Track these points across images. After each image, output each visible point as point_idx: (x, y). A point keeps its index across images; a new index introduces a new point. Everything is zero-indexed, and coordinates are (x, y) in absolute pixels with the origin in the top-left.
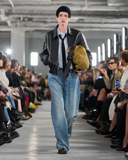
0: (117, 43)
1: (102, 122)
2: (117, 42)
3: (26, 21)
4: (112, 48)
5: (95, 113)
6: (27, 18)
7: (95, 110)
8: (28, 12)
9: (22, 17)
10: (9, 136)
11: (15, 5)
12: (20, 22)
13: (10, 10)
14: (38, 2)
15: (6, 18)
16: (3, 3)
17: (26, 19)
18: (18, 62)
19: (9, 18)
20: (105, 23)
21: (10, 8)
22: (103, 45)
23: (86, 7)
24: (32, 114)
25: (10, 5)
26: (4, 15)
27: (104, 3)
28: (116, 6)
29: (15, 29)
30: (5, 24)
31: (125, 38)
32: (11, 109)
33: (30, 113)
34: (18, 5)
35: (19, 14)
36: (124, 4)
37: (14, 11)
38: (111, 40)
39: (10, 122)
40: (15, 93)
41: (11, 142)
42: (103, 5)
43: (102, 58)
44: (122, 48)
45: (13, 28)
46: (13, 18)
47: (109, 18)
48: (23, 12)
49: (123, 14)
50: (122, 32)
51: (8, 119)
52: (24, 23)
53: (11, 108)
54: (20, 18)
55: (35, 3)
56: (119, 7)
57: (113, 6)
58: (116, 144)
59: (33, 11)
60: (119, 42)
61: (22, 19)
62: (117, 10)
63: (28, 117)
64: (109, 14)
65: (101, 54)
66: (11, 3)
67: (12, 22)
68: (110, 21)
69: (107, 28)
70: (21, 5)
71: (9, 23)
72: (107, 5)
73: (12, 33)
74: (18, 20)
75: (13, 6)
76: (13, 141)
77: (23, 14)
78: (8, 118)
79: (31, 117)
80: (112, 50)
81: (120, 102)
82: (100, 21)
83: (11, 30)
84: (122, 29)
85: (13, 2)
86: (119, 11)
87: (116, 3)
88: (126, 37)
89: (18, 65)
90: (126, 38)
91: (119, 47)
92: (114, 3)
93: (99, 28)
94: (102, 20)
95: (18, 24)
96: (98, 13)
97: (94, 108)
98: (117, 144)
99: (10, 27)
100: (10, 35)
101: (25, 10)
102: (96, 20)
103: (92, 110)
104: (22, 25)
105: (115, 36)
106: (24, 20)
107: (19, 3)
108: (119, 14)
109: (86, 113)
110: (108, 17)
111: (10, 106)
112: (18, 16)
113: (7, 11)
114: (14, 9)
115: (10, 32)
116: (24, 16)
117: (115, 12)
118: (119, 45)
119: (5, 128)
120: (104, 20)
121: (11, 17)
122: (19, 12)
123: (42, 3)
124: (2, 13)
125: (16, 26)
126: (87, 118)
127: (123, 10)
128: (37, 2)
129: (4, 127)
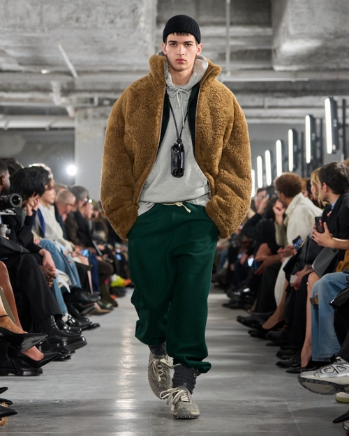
0: (295, 149)
1: (260, 314)
2: (296, 147)
3: (106, 106)
4: (285, 160)
5: (247, 296)
6: (108, 99)
7: (246, 290)
8: (109, 87)
9: (96, 97)
10: (65, 345)
11: (79, 73)
12: (94, 107)
13: (72, 84)
14: (128, 65)
15: (64, 100)
16: (55, 69)
17: (106, 102)
18: (88, 192)
19: (71, 100)
20: (270, 107)
21: (69, 78)
22: (267, 153)
23: (229, 74)
24: (118, 300)
25: (69, 73)
26: (59, 94)
27: (267, 66)
28: (290, 72)
29: (84, 122)
30: (62, 112)
31: (311, 137)
32: (71, 290)
33: (113, 297)
34: (86, 72)
35: (90, 91)
36: (308, 66)
37: (79, 86)
38: (282, 142)
39: (69, 317)
40: (80, 259)
41: (69, 358)
42: (264, 69)
43: (264, 180)
44: (305, 159)
45: (79, 121)
46: (79, 99)
47: (278, 97)
48: (98, 87)
49: (308, 87)
50: (303, 126)
51: (62, 311)
52: (102, 110)
53: (70, 287)
54: (92, 100)
55: (122, 68)
56: (296, 73)
57: (285, 71)
58: (288, 358)
59: (119, 83)
60: (300, 147)
61: (96, 101)
62: (293, 80)
63: (109, 306)
64: (278, 87)
65: (264, 172)
66: (71, 67)
67: (76, 109)
68: (281, 102)
69: (276, 117)
70: (92, 72)
71: (70, 110)
72: (271, 69)
73: (76, 132)
74: (89, 105)
75: (75, 74)
76: (73, 356)
77: (99, 91)
78: (64, 308)
79: (116, 305)
80: (286, 164)
81: (294, 274)
82: (261, 104)
83: (75, 124)
84: (303, 118)
85: (75, 66)
86: (297, 82)
87: (291, 65)
88: (314, 135)
89: (86, 200)
90: (314, 138)
91: (300, 156)
92: (287, 65)
93: (259, 117)
94: (264, 102)
95: (90, 111)
96: (256, 87)
97: (245, 286)
98: (291, 359)
99: (73, 119)
100: (73, 136)
101: (104, 83)
102: (253, 100)
103: (240, 290)
104: (97, 114)
105: (290, 133)
106: (101, 104)
107: (89, 69)
108: (300, 87)
109: (228, 296)
110: (276, 94)
111: (68, 282)
112: (88, 95)
113: (65, 86)
114: (79, 81)
115: (73, 129)
116: (102, 95)
117: (290, 83)
118: (299, 151)
119: (56, 328)
120: (269, 101)
121: (74, 97)
122: (89, 87)
123: (136, 68)
124: (54, 90)
125: (86, 117)
126: (232, 305)
127: (306, 79)
128: (124, 65)
129: (54, 326)
